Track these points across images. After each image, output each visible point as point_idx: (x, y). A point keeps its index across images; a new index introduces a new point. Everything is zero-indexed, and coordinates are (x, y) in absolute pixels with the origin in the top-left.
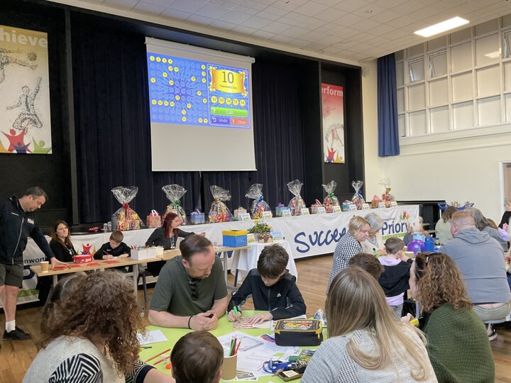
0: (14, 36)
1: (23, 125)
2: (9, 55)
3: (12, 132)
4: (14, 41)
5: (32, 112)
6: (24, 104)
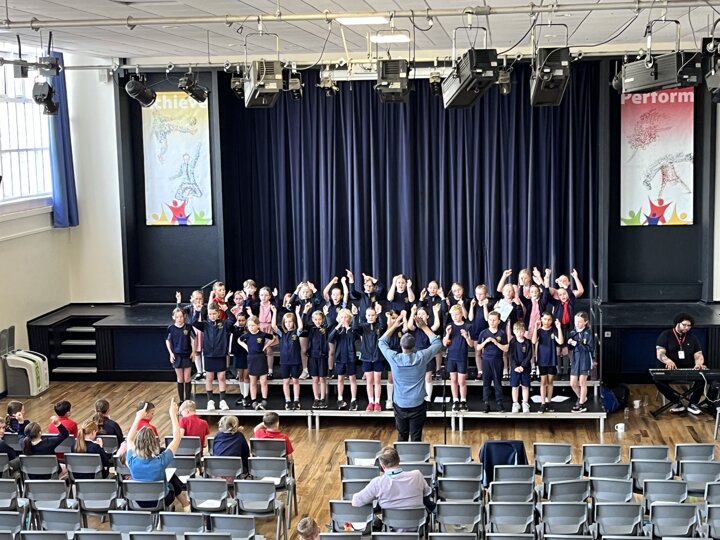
0: (175, 101)
1: (185, 195)
2: (171, 123)
3: (175, 203)
4: (176, 107)
5: (192, 181)
6: (185, 173)
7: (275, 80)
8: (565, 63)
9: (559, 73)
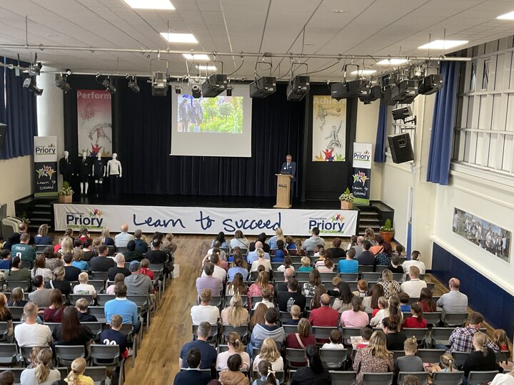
7: (163, 82)
8: (308, 84)
9: (305, 88)
